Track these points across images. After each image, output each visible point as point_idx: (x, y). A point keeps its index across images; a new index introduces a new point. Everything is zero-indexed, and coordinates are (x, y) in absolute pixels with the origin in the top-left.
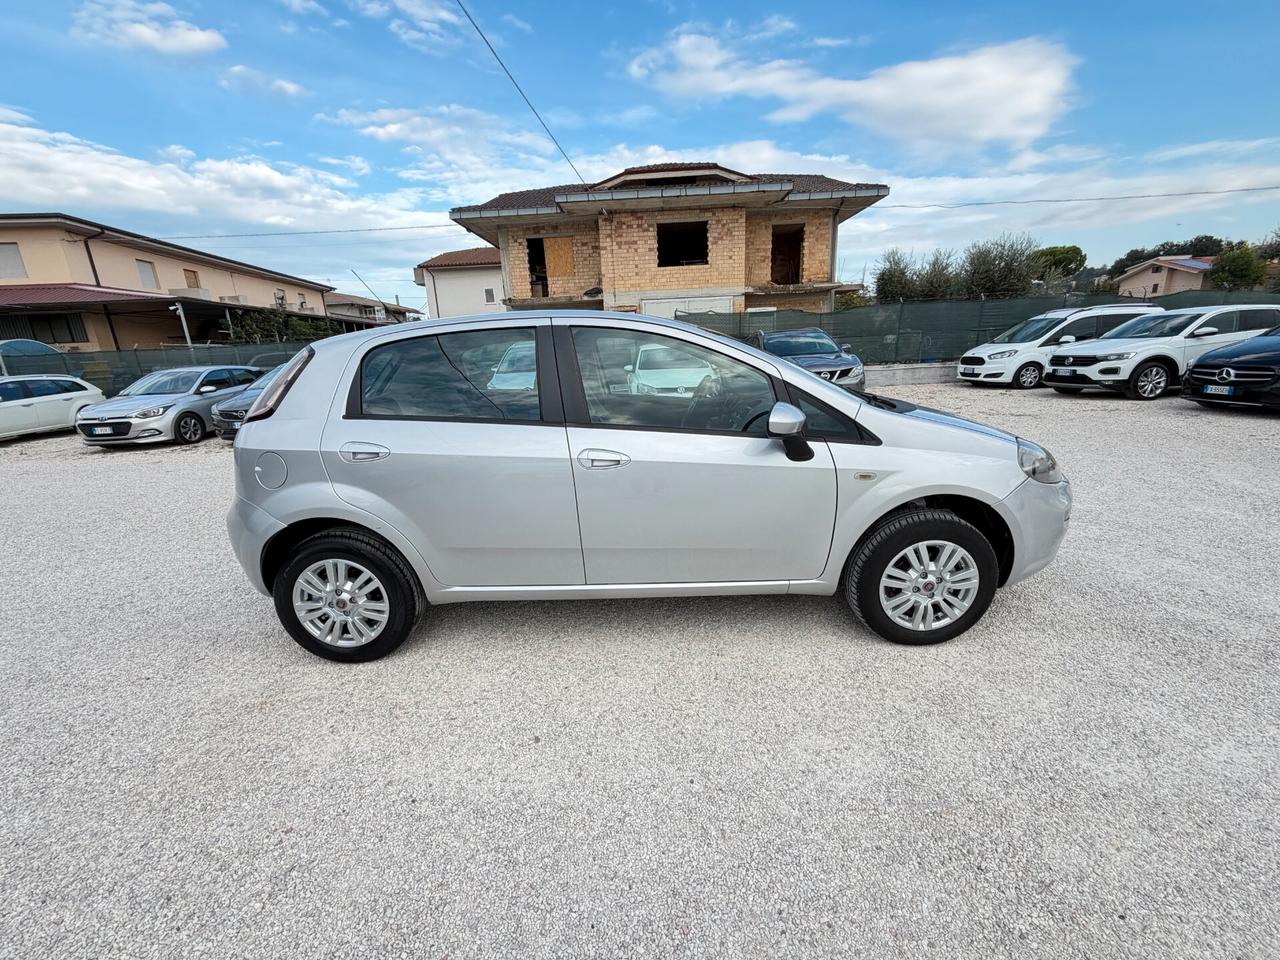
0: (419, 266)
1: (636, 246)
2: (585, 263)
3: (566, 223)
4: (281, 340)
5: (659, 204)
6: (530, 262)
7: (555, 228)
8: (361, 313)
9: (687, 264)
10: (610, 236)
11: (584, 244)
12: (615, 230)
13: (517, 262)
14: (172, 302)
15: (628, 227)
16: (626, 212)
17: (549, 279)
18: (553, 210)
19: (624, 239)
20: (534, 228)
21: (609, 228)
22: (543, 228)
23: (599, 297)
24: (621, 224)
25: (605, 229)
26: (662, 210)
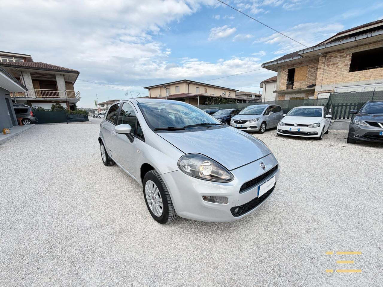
0: (262, 82)
1: (337, 65)
2: (312, 75)
3: (306, 61)
4: (219, 104)
5: (355, 44)
6: (288, 77)
7: (301, 63)
8: (248, 97)
9: (369, 69)
10: (324, 63)
11: (312, 68)
12: (327, 60)
13: (283, 78)
14: (197, 96)
15: (334, 57)
16: (335, 51)
17: (294, 82)
18: (300, 57)
19: (330, 63)
20: (292, 65)
21: (324, 59)
22: (296, 64)
23: (314, 88)
24: (330, 57)
25: (322, 60)
26: (357, 46)
